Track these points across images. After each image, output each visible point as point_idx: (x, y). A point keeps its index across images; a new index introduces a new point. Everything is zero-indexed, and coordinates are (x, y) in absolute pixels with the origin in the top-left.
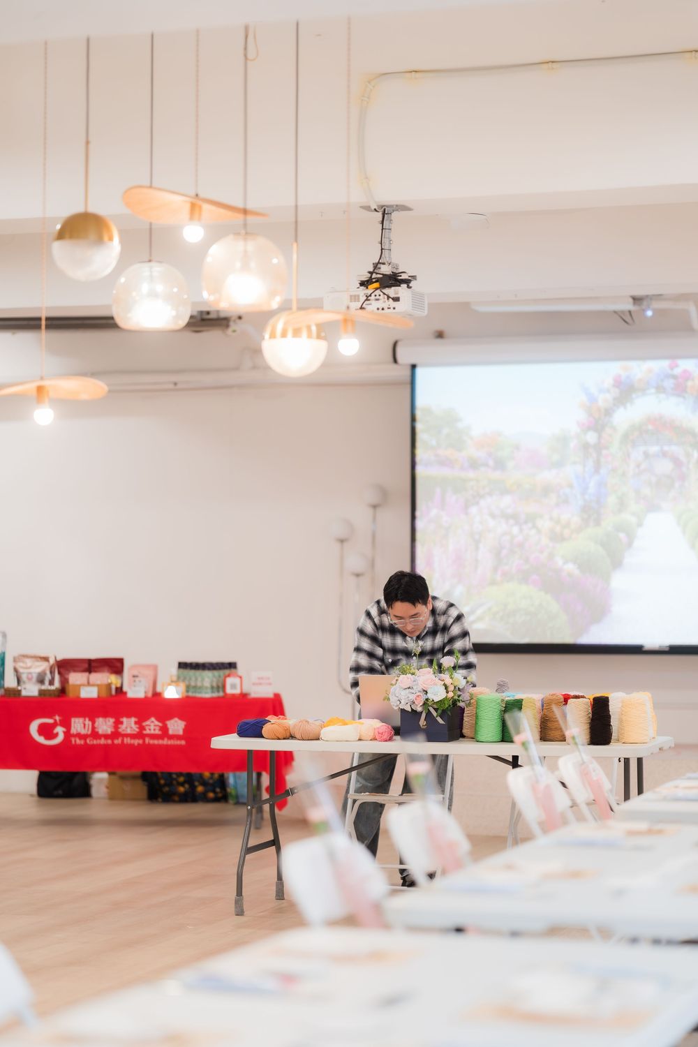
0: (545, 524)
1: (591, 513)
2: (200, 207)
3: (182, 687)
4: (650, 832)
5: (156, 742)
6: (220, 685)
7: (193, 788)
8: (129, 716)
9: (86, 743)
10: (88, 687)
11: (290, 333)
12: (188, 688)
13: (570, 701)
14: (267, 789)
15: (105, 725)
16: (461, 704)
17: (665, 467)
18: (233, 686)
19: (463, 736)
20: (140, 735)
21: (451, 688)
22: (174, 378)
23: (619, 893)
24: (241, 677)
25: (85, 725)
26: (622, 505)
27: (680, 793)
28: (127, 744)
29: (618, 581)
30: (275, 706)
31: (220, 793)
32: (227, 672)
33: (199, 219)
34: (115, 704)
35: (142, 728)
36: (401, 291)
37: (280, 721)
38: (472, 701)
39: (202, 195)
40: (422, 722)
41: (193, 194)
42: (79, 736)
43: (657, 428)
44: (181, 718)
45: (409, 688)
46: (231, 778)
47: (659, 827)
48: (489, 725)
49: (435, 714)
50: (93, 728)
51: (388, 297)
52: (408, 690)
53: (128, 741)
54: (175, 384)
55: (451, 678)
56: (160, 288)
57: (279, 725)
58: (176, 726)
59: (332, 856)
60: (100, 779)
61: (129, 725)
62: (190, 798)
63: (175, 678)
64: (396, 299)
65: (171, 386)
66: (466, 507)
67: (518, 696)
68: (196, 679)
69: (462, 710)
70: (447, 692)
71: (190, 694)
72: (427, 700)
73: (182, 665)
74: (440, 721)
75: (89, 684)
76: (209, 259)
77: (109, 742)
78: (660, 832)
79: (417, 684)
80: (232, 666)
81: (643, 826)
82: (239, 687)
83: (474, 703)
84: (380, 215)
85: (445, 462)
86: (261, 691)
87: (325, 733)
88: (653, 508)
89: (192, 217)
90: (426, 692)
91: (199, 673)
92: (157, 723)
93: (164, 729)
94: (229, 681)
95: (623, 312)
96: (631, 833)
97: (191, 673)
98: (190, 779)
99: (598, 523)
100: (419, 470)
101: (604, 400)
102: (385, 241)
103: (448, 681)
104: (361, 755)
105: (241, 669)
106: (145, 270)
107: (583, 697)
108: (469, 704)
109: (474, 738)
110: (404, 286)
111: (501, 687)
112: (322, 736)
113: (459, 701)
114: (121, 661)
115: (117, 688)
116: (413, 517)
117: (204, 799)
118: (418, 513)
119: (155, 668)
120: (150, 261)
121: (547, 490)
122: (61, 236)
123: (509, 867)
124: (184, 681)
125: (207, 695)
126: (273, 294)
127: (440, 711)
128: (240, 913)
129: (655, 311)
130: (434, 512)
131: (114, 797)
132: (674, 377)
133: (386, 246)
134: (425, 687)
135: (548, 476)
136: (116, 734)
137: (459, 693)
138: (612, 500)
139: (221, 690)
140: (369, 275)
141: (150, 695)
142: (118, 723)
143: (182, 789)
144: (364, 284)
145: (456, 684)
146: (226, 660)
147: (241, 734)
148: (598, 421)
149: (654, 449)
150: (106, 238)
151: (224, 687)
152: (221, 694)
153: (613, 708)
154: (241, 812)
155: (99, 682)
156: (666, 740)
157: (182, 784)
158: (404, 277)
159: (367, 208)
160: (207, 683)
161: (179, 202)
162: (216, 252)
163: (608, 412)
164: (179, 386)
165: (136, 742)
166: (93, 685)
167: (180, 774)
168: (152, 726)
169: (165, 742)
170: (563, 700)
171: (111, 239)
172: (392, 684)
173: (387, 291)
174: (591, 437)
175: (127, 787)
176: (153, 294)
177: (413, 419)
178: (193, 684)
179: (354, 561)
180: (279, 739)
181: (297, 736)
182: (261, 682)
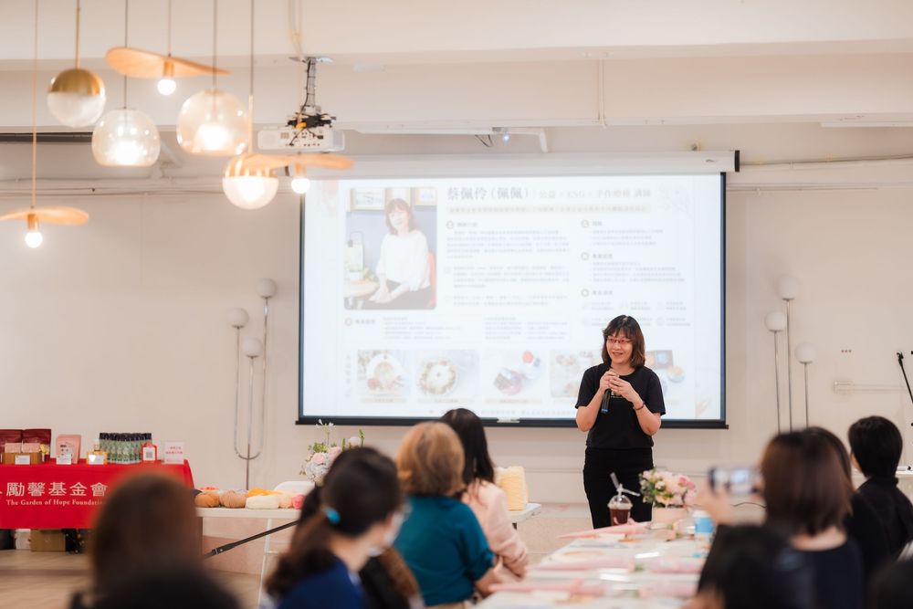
2: (172, 67)
3: (104, 455)
5: (81, 503)
6: (137, 453)
8: (58, 481)
9: (19, 504)
10: (22, 455)
11: (247, 172)
12: (109, 456)
15: (36, 489)
18: (149, 455)
20: (67, 497)
22: (92, 185)
24: (156, 447)
25: (19, 489)
28: (56, 505)
32: (143, 442)
33: (172, 75)
34: (45, 470)
35: (69, 491)
36: (324, 130)
37: (210, 492)
39: (174, 55)
41: (166, 53)
42: (13, 497)
44: (103, 482)
45: (322, 464)
50: (26, 491)
51: (314, 135)
52: (321, 466)
53: (56, 502)
54: (94, 190)
56: (134, 131)
57: (210, 495)
58: (99, 489)
60: (23, 535)
61: (58, 488)
63: (97, 448)
64: (320, 137)
65: (90, 191)
68: (116, 449)
71: (111, 461)
73: (103, 436)
75: (22, 453)
76: (184, 112)
77: (41, 503)
80: (147, 436)
82: (154, 454)
84: (306, 65)
86: (173, 459)
87: (249, 501)
89: (165, 73)
91: (118, 444)
92: (82, 487)
93: (89, 492)
94: (146, 450)
95: (483, 136)
97: (112, 443)
102: (310, 87)
105: (154, 440)
106: (121, 116)
110: (327, 126)
112: (247, 505)
114: (49, 432)
115: (46, 456)
119: (79, 438)
120: (125, 108)
122: (55, 88)
124: (105, 450)
125: (126, 462)
126: (237, 142)
129: (511, 136)
131: (35, 548)
133: (310, 92)
136: (46, 496)
139: (138, 457)
140: (296, 116)
141: (76, 462)
142: (48, 487)
144: (293, 123)
146: (142, 431)
150: (94, 91)
151: (141, 455)
152: (138, 461)
155: (31, 451)
158: (326, 118)
159: (296, 59)
160: (126, 452)
161: (155, 62)
162: (189, 105)
164: (96, 192)
165: (64, 503)
166: (26, 454)
168: (78, 489)
169: (89, 503)
171: (98, 92)
173: (312, 130)
175: (48, 539)
176: (127, 136)
178: (113, 452)
179: (249, 346)
180: (210, 507)
181: (225, 504)
182: (173, 451)
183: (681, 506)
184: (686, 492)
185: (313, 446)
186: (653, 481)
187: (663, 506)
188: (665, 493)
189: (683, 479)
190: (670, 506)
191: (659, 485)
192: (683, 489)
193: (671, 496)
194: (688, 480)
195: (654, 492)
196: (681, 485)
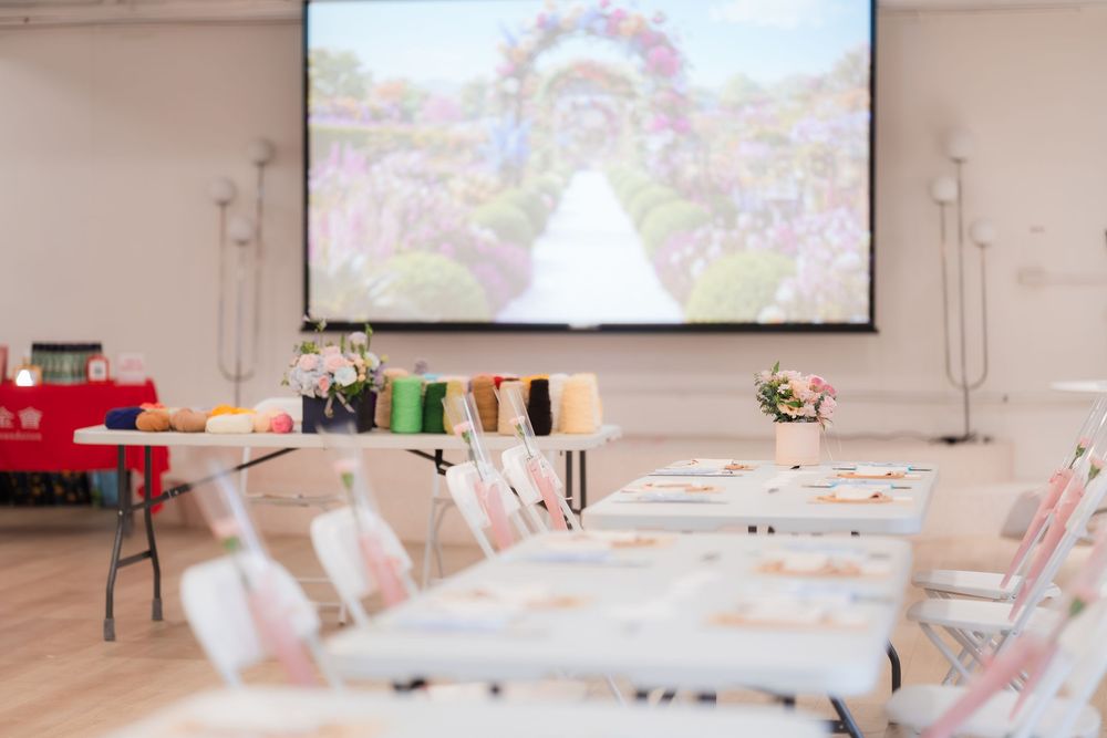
0: (458, 185)
1: (511, 171)
3: (37, 372)
4: (638, 543)
5: (6, 437)
6: (82, 369)
7: (50, 489)
12: (44, 374)
13: (503, 384)
14: (141, 491)
16: (374, 389)
17: (595, 119)
18: (98, 371)
19: (375, 426)
21: (363, 370)
22: (24, 13)
23: (632, 628)
24: (106, 361)
26: (546, 163)
27: (660, 493)
29: (542, 250)
30: (147, 393)
31: (81, 495)
32: (90, 354)
37: (157, 410)
38: (387, 385)
40: (328, 411)
43: (586, 76)
44: (37, 407)
45: (312, 370)
46: (95, 478)
47: (646, 536)
48: (408, 411)
49: (343, 400)
52: (311, 373)
55: (363, 358)
57: (156, 414)
58: (31, 418)
59: (245, 581)
62: (47, 500)
63: (29, 361)
65: (22, 23)
66: (368, 164)
67: (441, 379)
68: (54, 364)
69: (374, 396)
70: (358, 374)
71: (49, 381)
72: (334, 384)
73: (38, 348)
74: (349, 408)
78: (651, 542)
79: (322, 366)
80: (95, 348)
81: (629, 536)
82: (104, 372)
83: (391, 388)
85: (342, 113)
86: (130, 376)
87: (211, 423)
88: (582, 166)
90: (333, 375)
91: (57, 356)
93: (17, 422)
94: (93, 365)
96: (617, 545)
97: (48, 357)
98: (47, 479)
99: (518, 183)
100: (314, 123)
101: (526, 42)
103: (359, 361)
104: (254, 449)
105: (107, 351)
107: (517, 380)
108: (383, 389)
109: (390, 428)
111: (420, 368)
112: (208, 428)
113: (372, 385)
116: (306, 178)
117: (64, 501)
118: (312, 172)
119: (4, 350)
121: (460, 146)
123: (479, 594)
124: (40, 364)
125: (68, 381)
127: (349, 398)
128: (110, 636)
130: (330, 171)
132: (607, 17)
134: (331, 369)
135: (461, 129)
137: (371, 376)
138: (534, 158)
139: (82, 375)
143: (37, 491)
145: (368, 365)
146: (90, 341)
147: (111, 426)
148: (519, 66)
149: (583, 99)
151: (86, 371)
152: (82, 380)
153: (554, 392)
154: (111, 517)
156: (612, 430)
157: (38, 485)
160: (67, 368)
163: (531, 57)
164: (30, 23)
167: (34, 474)
169: (18, 436)
170: (493, 382)
172: (292, 366)
174: (511, 85)
177: (306, 64)
178: (50, 367)
179: (238, 227)
180: (156, 431)
181: (179, 427)
182: (130, 365)
183: (815, 419)
184: (822, 398)
185: (300, 345)
186: (775, 383)
187: (789, 419)
188: (792, 400)
189: (818, 381)
190: (799, 418)
191: (782, 389)
192: (819, 395)
193: (800, 405)
194: (824, 381)
195: (776, 398)
196: (813, 389)
